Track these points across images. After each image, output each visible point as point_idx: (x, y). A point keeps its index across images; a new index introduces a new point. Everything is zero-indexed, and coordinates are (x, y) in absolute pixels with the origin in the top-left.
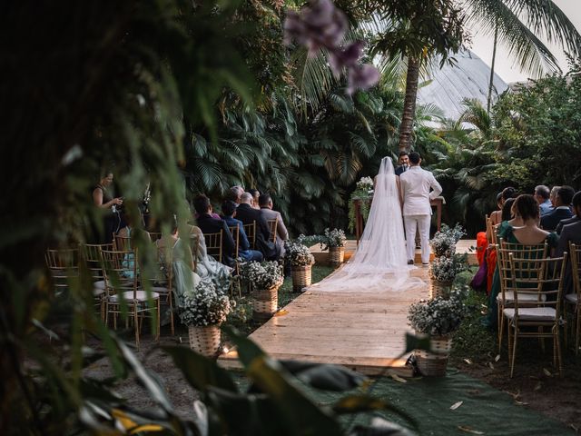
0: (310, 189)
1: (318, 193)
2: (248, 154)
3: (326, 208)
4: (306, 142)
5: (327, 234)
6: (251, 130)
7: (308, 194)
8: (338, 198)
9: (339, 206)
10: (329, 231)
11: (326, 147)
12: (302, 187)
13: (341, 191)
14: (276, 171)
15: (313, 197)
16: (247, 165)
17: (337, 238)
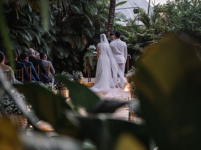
0: (62, 54)
1: (67, 56)
2: (31, 34)
3: (70, 64)
4: (60, 30)
5: (74, 73)
6: (33, 22)
7: (61, 56)
8: (76, 59)
9: (76, 63)
10: (75, 72)
11: (69, 33)
12: (59, 53)
13: (77, 55)
14: (46, 44)
15: (64, 57)
16: (31, 39)
17: (79, 76)
